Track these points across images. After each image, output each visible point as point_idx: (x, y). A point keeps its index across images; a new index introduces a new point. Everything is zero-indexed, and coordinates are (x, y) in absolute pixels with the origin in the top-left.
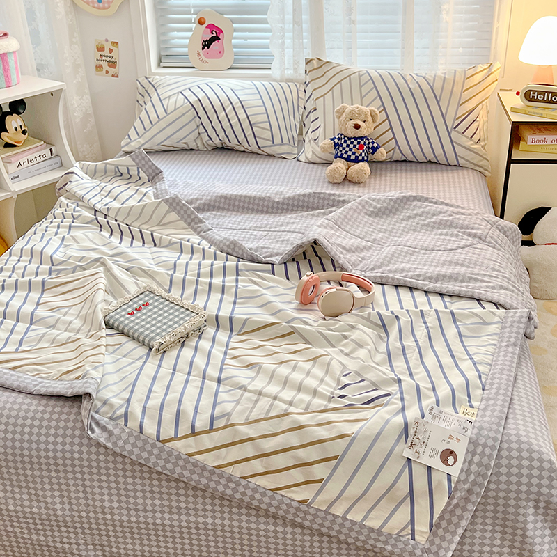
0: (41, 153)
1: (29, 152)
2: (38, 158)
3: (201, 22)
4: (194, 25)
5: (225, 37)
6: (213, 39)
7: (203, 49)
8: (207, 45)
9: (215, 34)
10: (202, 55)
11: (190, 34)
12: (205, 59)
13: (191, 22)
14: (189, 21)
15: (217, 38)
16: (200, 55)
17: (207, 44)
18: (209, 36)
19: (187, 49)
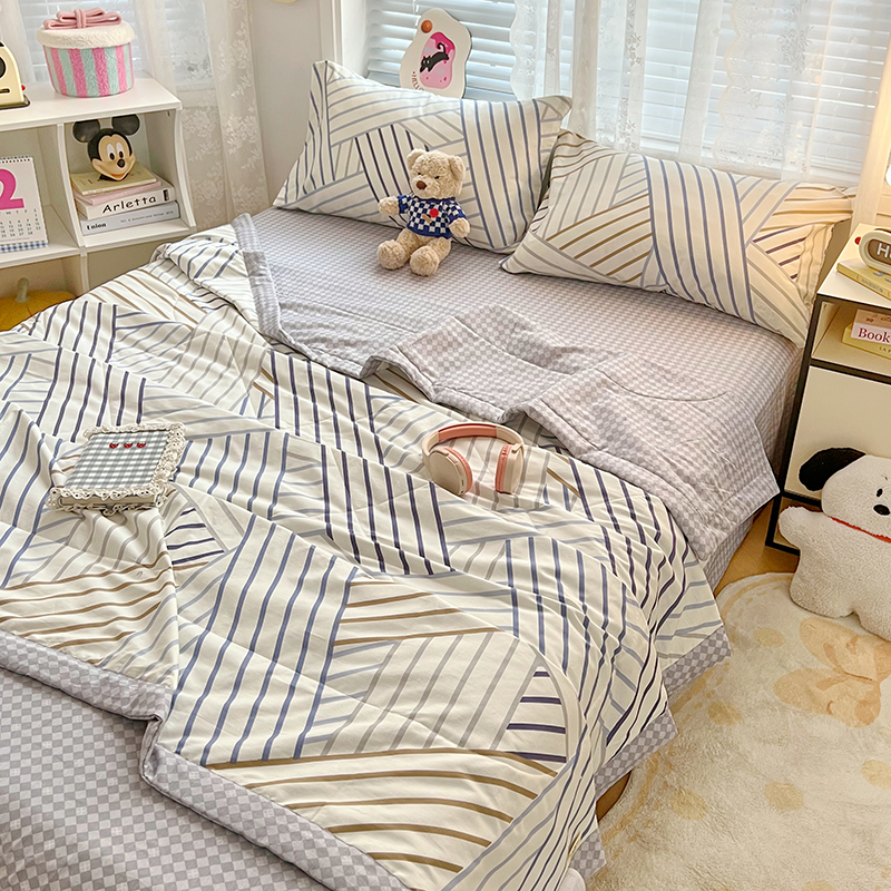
0: (148, 196)
1: (126, 192)
2: (141, 203)
3: (425, 28)
4: (415, 31)
5: (456, 57)
6: (437, 57)
7: (421, 70)
8: (428, 65)
9: (442, 50)
10: (418, 80)
11: (408, 43)
12: (422, 86)
13: (412, 26)
14: (410, 24)
15: (443, 56)
16: (415, 80)
17: (428, 63)
18: (433, 51)
19: (399, 65)
